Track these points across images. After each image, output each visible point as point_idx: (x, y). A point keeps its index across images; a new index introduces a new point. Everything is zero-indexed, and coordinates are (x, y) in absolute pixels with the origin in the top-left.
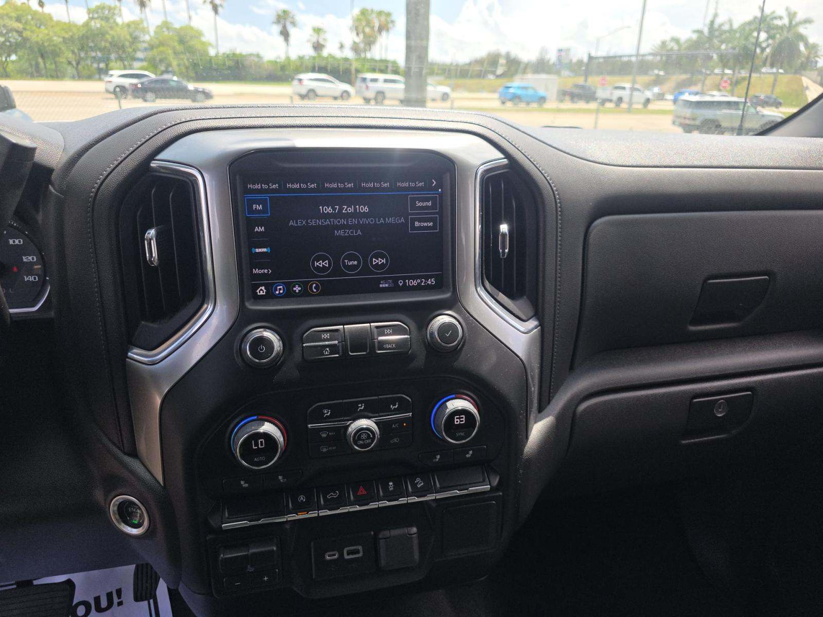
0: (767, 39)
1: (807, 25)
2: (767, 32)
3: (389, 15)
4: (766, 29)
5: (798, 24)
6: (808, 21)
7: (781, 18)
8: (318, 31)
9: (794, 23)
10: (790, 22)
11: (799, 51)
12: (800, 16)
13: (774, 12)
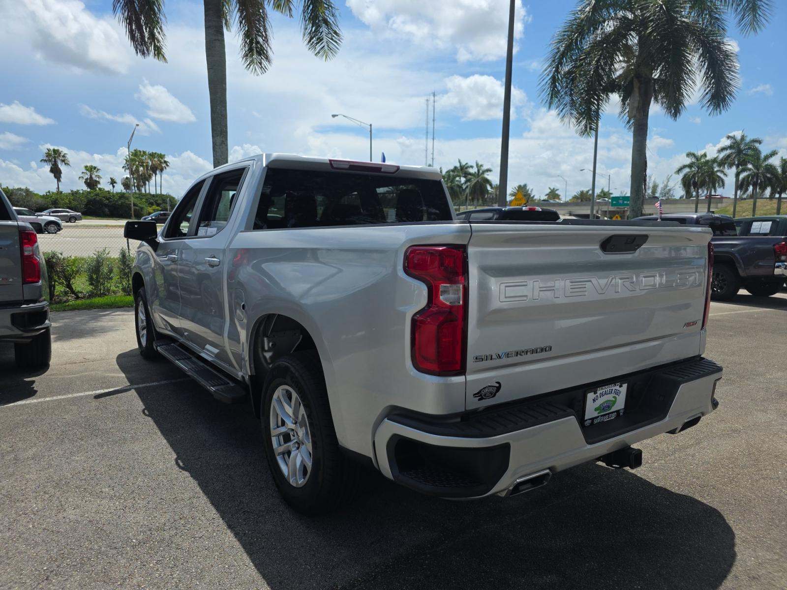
0: (466, 182)
1: (489, 173)
2: (465, 177)
3: (161, 156)
4: (463, 175)
5: (484, 172)
6: (489, 170)
7: (472, 167)
8: (91, 169)
9: (481, 171)
10: (478, 171)
11: (488, 190)
12: (485, 168)
13: (467, 164)
